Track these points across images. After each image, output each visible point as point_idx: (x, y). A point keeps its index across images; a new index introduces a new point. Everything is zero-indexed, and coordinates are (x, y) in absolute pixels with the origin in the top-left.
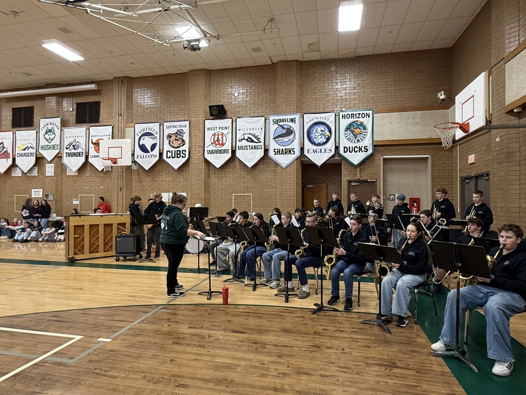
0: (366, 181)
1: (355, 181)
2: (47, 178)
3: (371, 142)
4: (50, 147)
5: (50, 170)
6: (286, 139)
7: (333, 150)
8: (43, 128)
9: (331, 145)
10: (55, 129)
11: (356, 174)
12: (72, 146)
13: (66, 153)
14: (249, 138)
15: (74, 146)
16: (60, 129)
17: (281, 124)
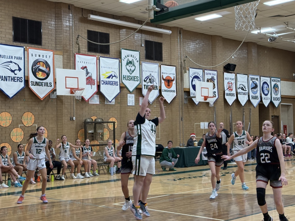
0: (277, 116)
1: (274, 116)
2: (128, 107)
3: (280, 95)
4: (132, 78)
5: (131, 99)
6: (255, 90)
7: (270, 98)
8: (125, 59)
9: (269, 96)
10: (135, 62)
12: (148, 80)
13: (145, 85)
14: (242, 87)
15: (150, 79)
16: (139, 62)
17: (253, 80)
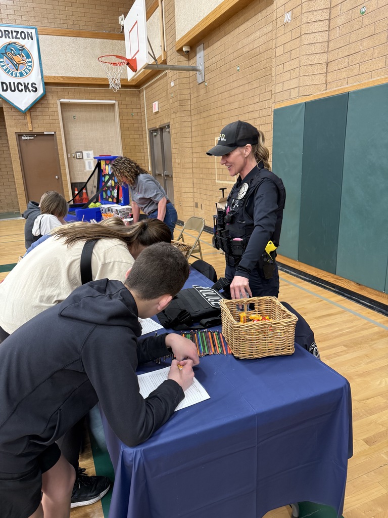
0: (41, 135)
1: (27, 135)
3: (40, 77)
11: (26, 125)
